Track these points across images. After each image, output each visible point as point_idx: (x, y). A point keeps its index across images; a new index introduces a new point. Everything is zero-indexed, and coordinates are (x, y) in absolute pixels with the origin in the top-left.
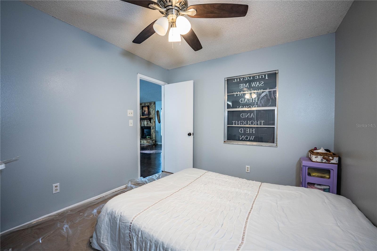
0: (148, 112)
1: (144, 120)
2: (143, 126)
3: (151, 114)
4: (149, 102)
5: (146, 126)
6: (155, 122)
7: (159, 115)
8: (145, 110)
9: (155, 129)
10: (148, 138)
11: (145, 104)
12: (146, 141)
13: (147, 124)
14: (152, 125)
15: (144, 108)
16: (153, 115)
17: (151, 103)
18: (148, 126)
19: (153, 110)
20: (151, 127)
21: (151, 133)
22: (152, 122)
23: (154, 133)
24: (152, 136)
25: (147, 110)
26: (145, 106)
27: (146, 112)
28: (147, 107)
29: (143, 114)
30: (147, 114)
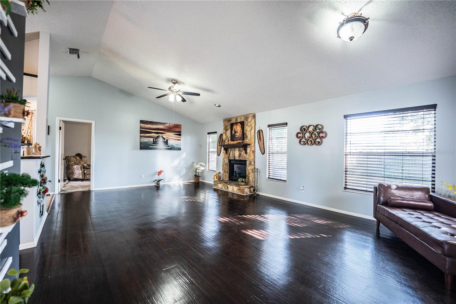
0: (241, 133)
1: (234, 149)
2: (232, 158)
3: (247, 137)
4: (244, 116)
5: (237, 158)
6: (254, 152)
7: (262, 139)
8: (237, 130)
9: (254, 165)
10: (241, 182)
11: (237, 120)
12: (237, 188)
13: (240, 155)
14: (248, 157)
15: (235, 127)
16: (250, 139)
17: (247, 116)
18: (241, 159)
19: (250, 129)
20: (247, 161)
21: (247, 173)
22: (249, 151)
23: (252, 173)
24: (249, 178)
25: (239, 129)
26: (237, 124)
27: (238, 134)
28: (241, 124)
29: (233, 138)
30: (241, 137)
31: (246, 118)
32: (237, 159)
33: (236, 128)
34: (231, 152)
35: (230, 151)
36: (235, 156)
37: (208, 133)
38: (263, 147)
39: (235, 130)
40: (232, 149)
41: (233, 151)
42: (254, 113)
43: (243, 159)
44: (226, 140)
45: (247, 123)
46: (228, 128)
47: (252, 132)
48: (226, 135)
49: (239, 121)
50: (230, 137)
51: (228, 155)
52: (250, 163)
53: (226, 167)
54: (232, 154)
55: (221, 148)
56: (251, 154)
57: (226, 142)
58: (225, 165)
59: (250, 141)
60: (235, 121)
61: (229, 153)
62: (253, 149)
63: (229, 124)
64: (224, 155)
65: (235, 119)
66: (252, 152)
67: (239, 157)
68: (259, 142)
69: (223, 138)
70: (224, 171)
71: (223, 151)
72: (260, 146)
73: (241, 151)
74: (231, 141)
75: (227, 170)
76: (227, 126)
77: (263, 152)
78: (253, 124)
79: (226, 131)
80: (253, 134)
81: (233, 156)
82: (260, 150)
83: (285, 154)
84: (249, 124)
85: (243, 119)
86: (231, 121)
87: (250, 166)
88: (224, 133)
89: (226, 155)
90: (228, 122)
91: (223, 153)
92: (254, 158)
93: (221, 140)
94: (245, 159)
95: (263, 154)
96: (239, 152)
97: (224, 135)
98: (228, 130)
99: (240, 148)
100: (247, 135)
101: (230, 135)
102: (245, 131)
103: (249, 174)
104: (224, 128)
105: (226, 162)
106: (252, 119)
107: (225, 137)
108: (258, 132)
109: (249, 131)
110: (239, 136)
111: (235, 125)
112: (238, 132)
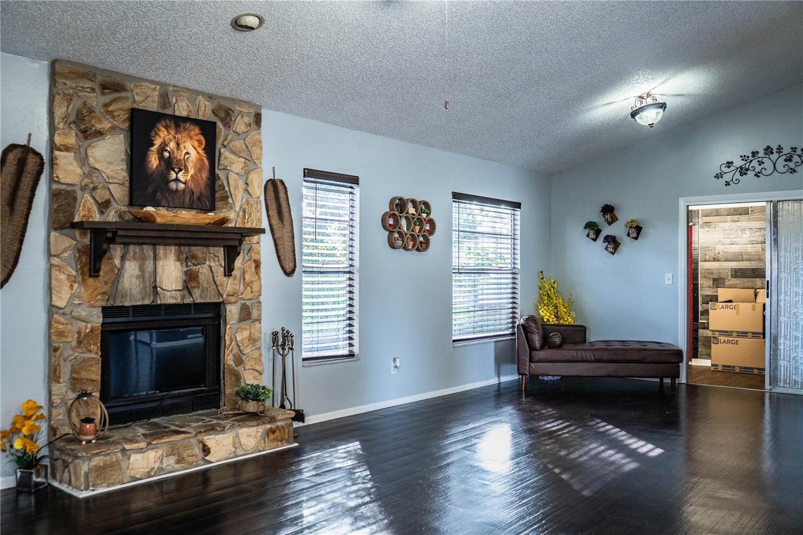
0: (205, 175)
1: (148, 250)
3: (225, 198)
4: (210, 97)
5: (171, 298)
6: (258, 265)
8: (180, 155)
12: (261, 429)
13: (190, 279)
15: (163, 135)
16: (244, 212)
17: (228, 105)
18: (199, 301)
19: (243, 165)
20: (228, 307)
21: (229, 359)
22: (238, 263)
23: (256, 354)
24: (237, 377)
25: (193, 155)
26: (179, 122)
27: (189, 177)
28: (202, 134)
29: (150, 189)
30: (201, 194)
31: (226, 113)
32: (172, 301)
33: (172, 145)
34: (128, 264)
35: (117, 262)
36: (155, 287)
38: (290, 249)
39: (166, 154)
40: (132, 248)
41: (143, 258)
42: (260, 107)
43: (208, 300)
44: (79, 193)
45: (230, 137)
46: (99, 126)
47: (254, 182)
48: (84, 164)
49: (184, 114)
50: (123, 184)
51: (106, 283)
52: (246, 314)
53: (90, 351)
54: (138, 277)
55: (21, 242)
56: (247, 277)
57: (84, 206)
58: (79, 342)
59: (247, 217)
60: (154, 102)
61: (112, 270)
62: (259, 253)
63: (106, 105)
64: (72, 286)
65: (156, 93)
66: (253, 265)
67: (186, 292)
68: (275, 227)
69: (60, 177)
70: (74, 379)
71: (55, 261)
72: (278, 242)
73: (196, 259)
74: (131, 204)
75: (95, 373)
76: (91, 111)
77: (291, 265)
78: (255, 151)
79: (86, 138)
80: (258, 193)
81: (145, 287)
82: (279, 257)
83: (350, 272)
84: (238, 144)
85: (205, 112)
86: (120, 91)
87: (243, 325)
88: (67, 149)
89: (84, 280)
90: (98, 90)
91: (57, 273)
92: (260, 291)
93: (22, 185)
94: (221, 300)
95: (289, 273)
96: (182, 264)
97: (65, 157)
98: (100, 134)
99: (193, 248)
100: (227, 189)
101: (117, 168)
102: (217, 171)
103: (239, 361)
104: (66, 117)
105: (89, 326)
106: (250, 125)
107: (79, 171)
108: (270, 185)
109: (237, 174)
110: (191, 185)
111: (167, 127)
112: (185, 165)
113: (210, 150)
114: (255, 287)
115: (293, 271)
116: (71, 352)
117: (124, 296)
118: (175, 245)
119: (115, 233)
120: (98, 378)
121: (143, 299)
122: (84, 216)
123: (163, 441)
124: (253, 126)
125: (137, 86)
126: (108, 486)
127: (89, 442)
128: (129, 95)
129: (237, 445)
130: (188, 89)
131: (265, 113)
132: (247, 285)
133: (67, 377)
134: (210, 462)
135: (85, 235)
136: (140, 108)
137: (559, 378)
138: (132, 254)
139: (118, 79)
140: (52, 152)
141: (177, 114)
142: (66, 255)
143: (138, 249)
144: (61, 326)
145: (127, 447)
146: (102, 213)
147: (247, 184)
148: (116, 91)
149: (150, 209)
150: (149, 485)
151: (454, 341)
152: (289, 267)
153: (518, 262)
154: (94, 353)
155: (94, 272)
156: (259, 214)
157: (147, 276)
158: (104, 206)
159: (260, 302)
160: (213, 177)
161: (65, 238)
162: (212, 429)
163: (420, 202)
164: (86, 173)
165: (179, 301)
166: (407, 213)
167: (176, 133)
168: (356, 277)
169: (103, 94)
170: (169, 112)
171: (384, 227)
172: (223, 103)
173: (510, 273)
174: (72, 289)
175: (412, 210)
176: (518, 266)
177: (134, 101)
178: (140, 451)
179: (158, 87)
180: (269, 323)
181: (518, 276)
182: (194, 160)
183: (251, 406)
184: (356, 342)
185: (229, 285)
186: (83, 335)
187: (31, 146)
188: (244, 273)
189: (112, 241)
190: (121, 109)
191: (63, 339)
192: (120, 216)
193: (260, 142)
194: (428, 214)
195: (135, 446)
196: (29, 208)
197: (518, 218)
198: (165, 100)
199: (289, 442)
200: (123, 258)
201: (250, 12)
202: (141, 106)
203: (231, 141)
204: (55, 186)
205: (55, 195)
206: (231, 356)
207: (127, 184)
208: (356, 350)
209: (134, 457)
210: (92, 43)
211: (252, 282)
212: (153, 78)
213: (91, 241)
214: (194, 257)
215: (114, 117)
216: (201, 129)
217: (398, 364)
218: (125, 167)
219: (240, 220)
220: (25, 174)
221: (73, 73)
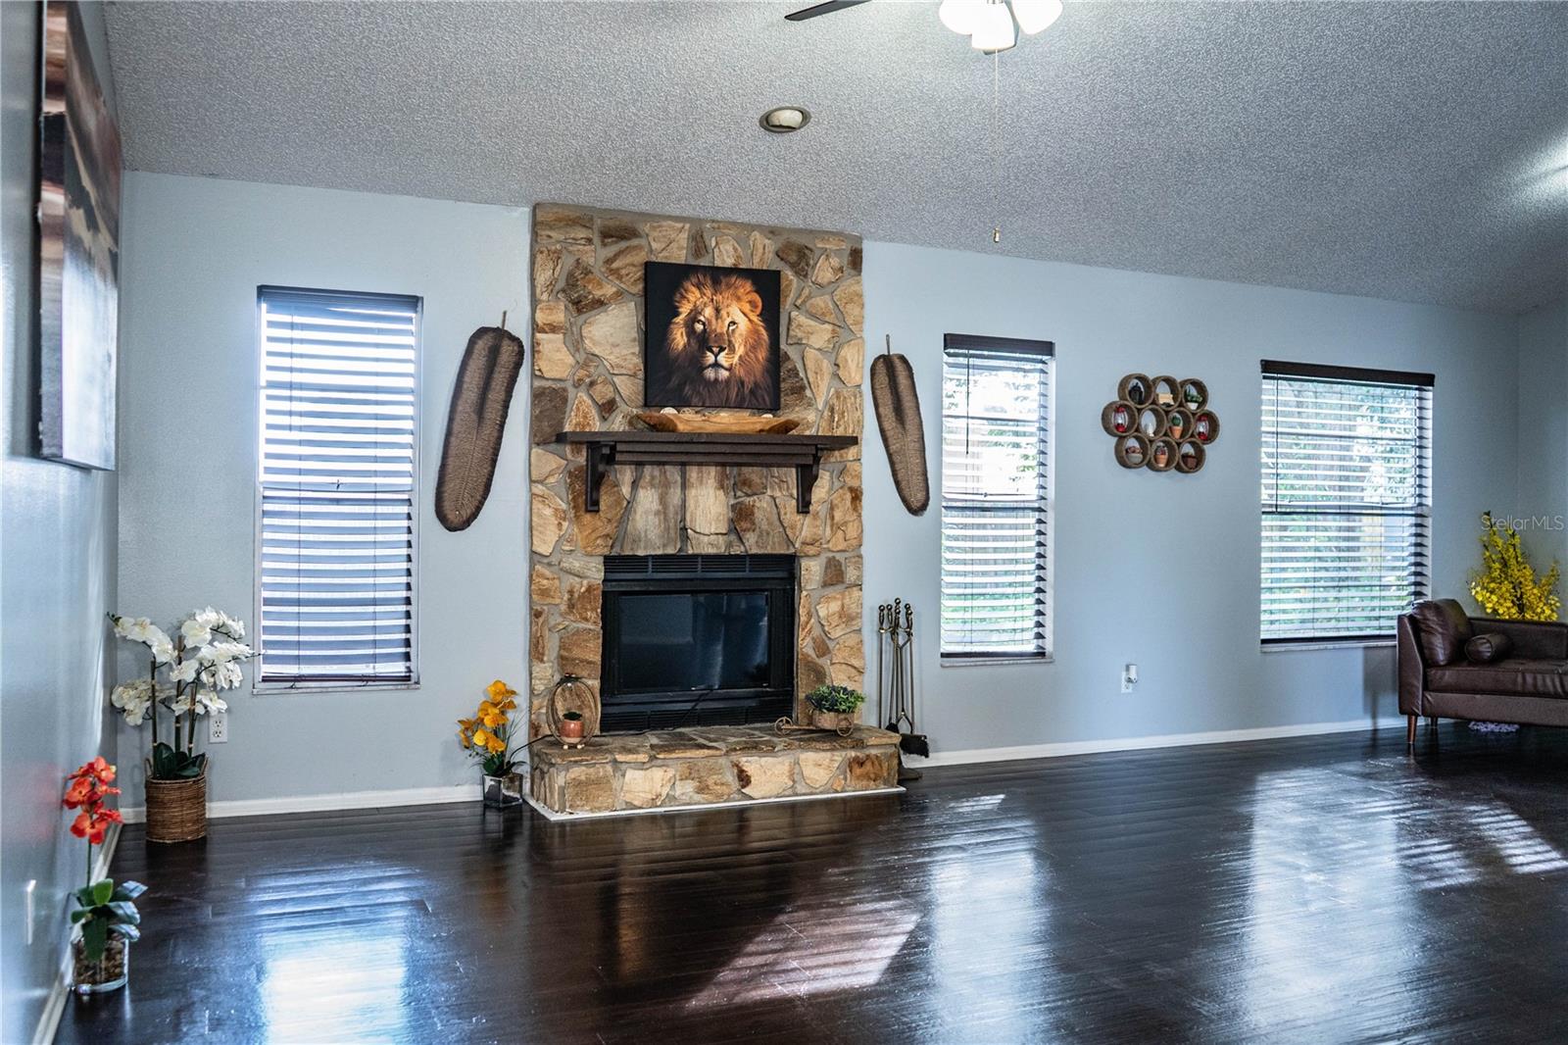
0: (762, 354)
1: (673, 473)
2: (653, 544)
3: (799, 390)
4: (772, 232)
5: (710, 546)
6: (858, 496)
8: (721, 327)
9: (861, 586)
12: (840, 757)
13: (740, 518)
15: (693, 299)
16: (832, 410)
17: (803, 240)
18: (754, 551)
19: (830, 336)
20: (804, 563)
21: (804, 644)
22: (820, 492)
23: (852, 640)
24: (820, 675)
25: (743, 324)
26: (718, 276)
27: (736, 360)
28: (756, 292)
29: (675, 381)
30: (756, 384)
31: (799, 255)
32: (711, 551)
33: (709, 312)
34: (642, 494)
35: (626, 490)
36: (684, 529)
37: (264, 292)
38: (918, 469)
39: (699, 327)
40: (648, 469)
41: (666, 485)
42: (860, 239)
43: (769, 550)
44: (571, 392)
45: (806, 292)
46: (598, 293)
47: (850, 361)
48: (578, 350)
49: (729, 262)
50: (634, 375)
51: (609, 521)
52: (835, 575)
53: (586, 620)
54: (657, 513)
55: (494, 462)
56: (838, 515)
57: (578, 409)
58: (571, 606)
59: (836, 419)
60: (680, 248)
61: (618, 502)
62: (859, 476)
63: (609, 261)
64: (560, 524)
65: (685, 235)
66: (848, 496)
67: (733, 537)
68: (889, 434)
69: (543, 370)
70: (562, 658)
71: (539, 489)
72: (897, 458)
73: (750, 487)
74: (646, 404)
75: (593, 652)
76: (587, 272)
77: (920, 496)
78: (852, 311)
79: (579, 311)
80: (857, 378)
81: (667, 529)
82: (897, 483)
83: (1040, 510)
84: (821, 302)
85: (763, 255)
86: (629, 239)
87: (830, 591)
88: (553, 329)
89: (577, 517)
90: (597, 240)
91: (541, 506)
92: (860, 538)
93: (493, 385)
94: (792, 551)
95: (917, 510)
96: (727, 494)
97: (550, 341)
98: (599, 304)
99: (745, 470)
100: (802, 375)
101: (625, 352)
102: (783, 346)
103: (823, 649)
104: (551, 285)
105: (585, 582)
106: (841, 270)
107: (570, 360)
108: (881, 366)
109: (819, 350)
110: (740, 372)
111: (699, 286)
112: (730, 341)
113: (771, 314)
114: (852, 532)
115: (924, 507)
116: (560, 620)
117: (636, 541)
118: (717, 464)
119: (613, 448)
120: (598, 659)
121: (664, 546)
122: (577, 424)
123: (674, 755)
124: (847, 271)
125: (654, 228)
126: (592, 810)
127: (573, 746)
128: (642, 242)
129: (796, 777)
130: (734, 224)
131: (869, 249)
132: (836, 527)
133: (554, 654)
134: (752, 798)
135: (579, 452)
136: (659, 260)
137: (1513, 728)
138: (648, 478)
139: (626, 220)
140: (533, 335)
141: (718, 263)
142: (552, 480)
143: (656, 471)
144: (545, 582)
145: (620, 757)
146: (604, 419)
147: (837, 365)
148: (622, 238)
149: (669, 411)
150: (653, 818)
151: (1264, 641)
152: (916, 499)
153: (1429, 492)
154: (592, 623)
155: (593, 506)
156: (859, 413)
157: (671, 510)
158: (607, 408)
159: (860, 556)
160: (776, 358)
161: (551, 456)
162: (752, 747)
163: (1184, 383)
164: (581, 362)
165: (722, 550)
166: (1154, 402)
167: (715, 293)
168: (1050, 517)
169: (604, 245)
170: (704, 262)
171: (1107, 429)
172: (794, 238)
173: (1412, 515)
174: (560, 530)
175: (1165, 396)
176: (1429, 501)
177: (651, 251)
178: (641, 766)
179: (687, 226)
180: (876, 589)
181: (1429, 522)
182: (744, 333)
183: (827, 720)
184: (1048, 632)
185: (805, 528)
186: (576, 595)
187: (505, 329)
188: (832, 509)
189: (610, 460)
190: (631, 264)
191: (550, 600)
192: (630, 423)
193: (860, 296)
194: (1202, 403)
195: (630, 757)
196: (504, 416)
197: (1429, 404)
198: (699, 244)
199: (887, 783)
200: (635, 485)
201: (782, 105)
202: (661, 258)
203: (809, 297)
204: (537, 383)
205: (537, 395)
206: (808, 639)
207: (641, 374)
208: (1049, 645)
209: (631, 774)
210: (578, 177)
211: (846, 523)
212: (677, 213)
213: (587, 460)
214: (746, 483)
215: (620, 278)
216: (754, 283)
217: (1133, 676)
218: (637, 350)
219: (824, 424)
220: (497, 369)
221: (560, 220)
